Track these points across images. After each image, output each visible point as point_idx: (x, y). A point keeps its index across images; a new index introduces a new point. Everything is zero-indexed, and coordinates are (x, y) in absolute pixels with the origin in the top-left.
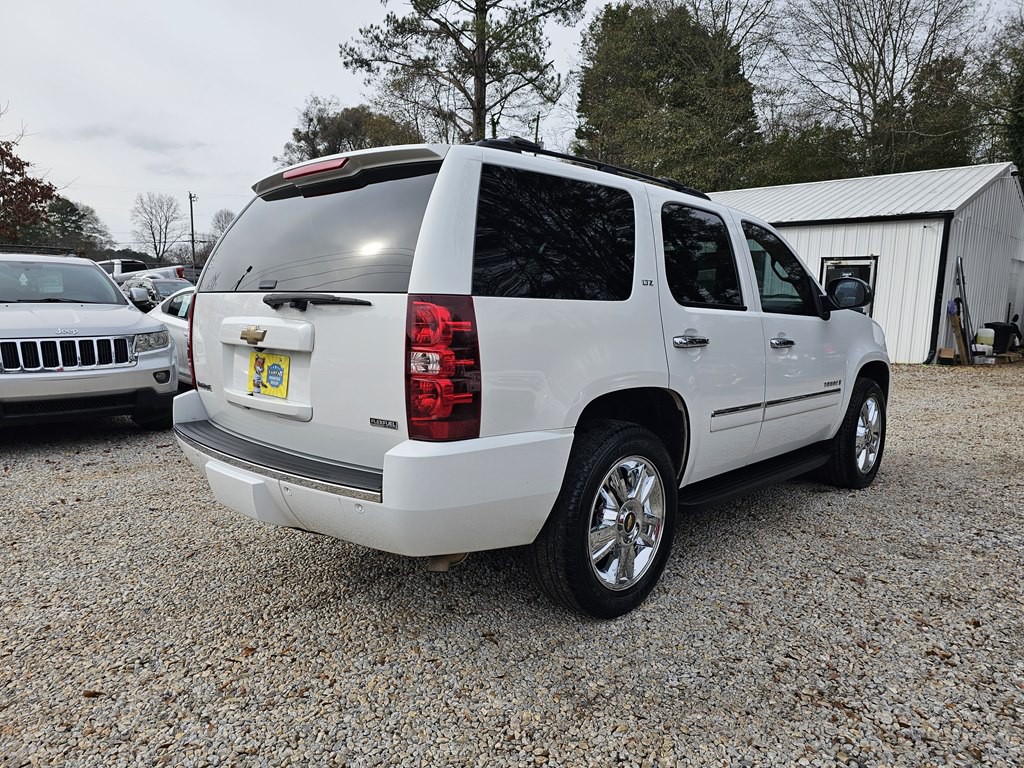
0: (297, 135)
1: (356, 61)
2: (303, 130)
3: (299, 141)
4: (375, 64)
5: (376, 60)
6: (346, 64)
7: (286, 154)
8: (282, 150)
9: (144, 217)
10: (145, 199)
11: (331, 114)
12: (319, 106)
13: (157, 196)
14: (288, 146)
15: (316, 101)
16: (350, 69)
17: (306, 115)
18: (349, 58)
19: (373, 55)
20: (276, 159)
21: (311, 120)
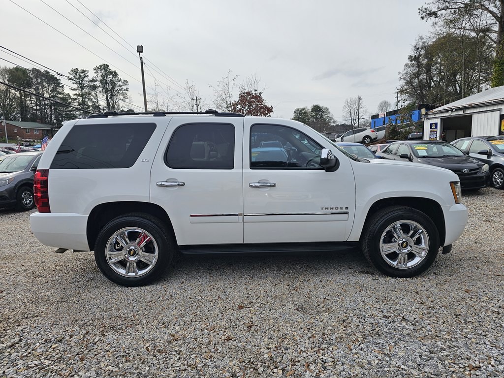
0: (410, 58)
1: (429, 14)
2: (413, 54)
3: (411, 61)
4: (439, 13)
5: (441, 10)
6: (422, 18)
7: (405, 69)
8: (403, 68)
9: (348, 109)
10: (349, 101)
11: (430, 43)
12: (423, 41)
13: (354, 99)
14: (406, 65)
15: (421, 38)
16: (425, 20)
17: (415, 47)
18: (424, 14)
19: (438, 8)
20: (399, 73)
21: (418, 49)
